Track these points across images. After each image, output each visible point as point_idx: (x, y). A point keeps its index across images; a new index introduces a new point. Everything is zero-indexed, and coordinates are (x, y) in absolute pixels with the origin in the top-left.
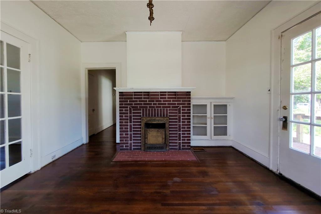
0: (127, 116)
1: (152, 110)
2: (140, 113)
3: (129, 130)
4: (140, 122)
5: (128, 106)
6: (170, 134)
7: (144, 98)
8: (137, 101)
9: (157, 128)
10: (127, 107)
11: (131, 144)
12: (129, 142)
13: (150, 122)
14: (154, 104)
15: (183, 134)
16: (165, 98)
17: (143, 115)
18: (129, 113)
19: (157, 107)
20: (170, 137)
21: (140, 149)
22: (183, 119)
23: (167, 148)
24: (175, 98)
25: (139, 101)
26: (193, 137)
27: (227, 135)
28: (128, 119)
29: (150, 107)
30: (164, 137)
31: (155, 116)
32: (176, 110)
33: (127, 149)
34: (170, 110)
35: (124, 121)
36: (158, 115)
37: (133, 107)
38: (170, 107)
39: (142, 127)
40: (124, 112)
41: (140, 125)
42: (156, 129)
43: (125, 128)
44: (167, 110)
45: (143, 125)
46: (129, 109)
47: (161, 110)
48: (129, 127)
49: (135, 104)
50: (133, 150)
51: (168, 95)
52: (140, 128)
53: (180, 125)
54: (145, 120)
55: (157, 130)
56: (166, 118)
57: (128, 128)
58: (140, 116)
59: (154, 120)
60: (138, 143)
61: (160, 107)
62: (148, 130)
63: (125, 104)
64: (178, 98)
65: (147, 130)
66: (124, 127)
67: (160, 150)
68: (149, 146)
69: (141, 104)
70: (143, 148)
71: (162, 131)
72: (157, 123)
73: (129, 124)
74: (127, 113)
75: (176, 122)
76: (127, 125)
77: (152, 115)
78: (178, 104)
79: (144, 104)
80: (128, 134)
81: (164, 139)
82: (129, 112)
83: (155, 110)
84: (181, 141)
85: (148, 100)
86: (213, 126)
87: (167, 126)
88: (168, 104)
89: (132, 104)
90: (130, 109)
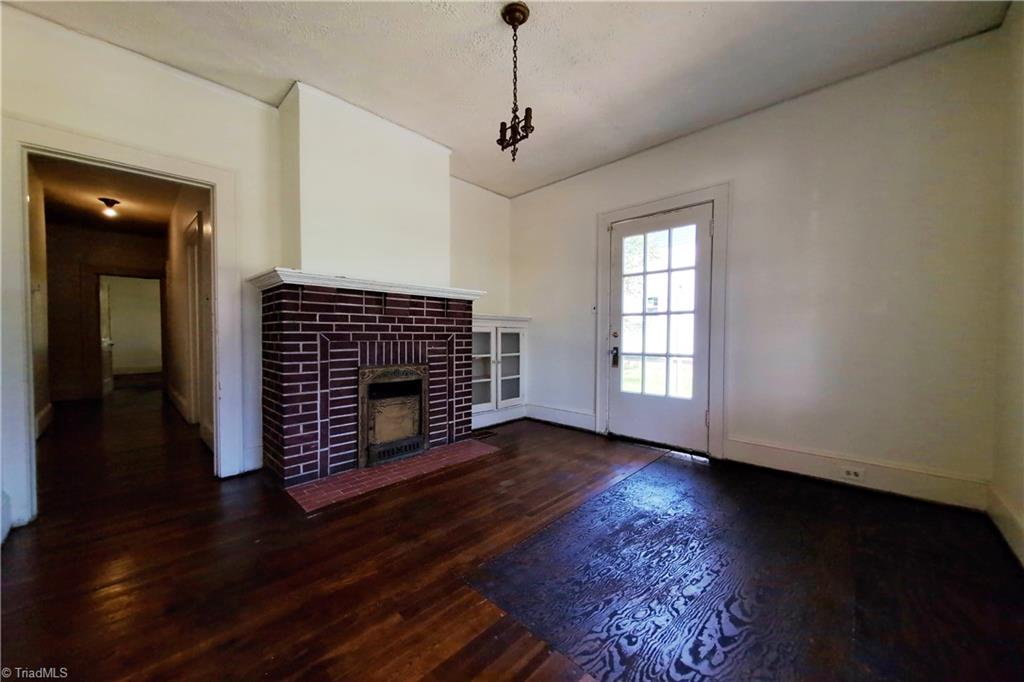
0: (314, 367)
1: (388, 344)
2: (354, 354)
3: (318, 411)
4: (356, 382)
5: (318, 333)
6: (432, 406)
7: (368, 310)
8: (345, 318)
9: (398, 396)
10: (313, 338)
11: (324, 455)
12: (319, 451)
13: (386, 381)
14: (395, 329)
15: (458, 402)
16: (421, 313)
17: (363, 360)
18: (319, 358)
19: (401, 337)
20: (431, 414)
21: (356, 465)
22: (458, 366)
23: (426, 446)
24: (442, 314)
25: (354, 319)
26: (475, 408)
27: (518, 396)
28: (315, 377)
29: (383, 337)
30: (417, 417)
31: (395, 361)
32: (442, 345)
33: (313, 476)
34: (430, 345)
35: (300, 384)
36: (403, 359)
37: (332, 337)
38: (430, 337)
39: (362, 398)
40: (301, 352)
41: (356, 391)
42: (396, 398)
43: (305, 408)
44: (424, 344)
45: (363, 390)
46: (318, 342)
47: (410, 344)
48: (318, 402)
49: (339, 328)
50: (332, 473)
51: (429, 305)
52: (355, 400)
53: (451, 383)
54: (369, 376)
55: (399, 400)
56: (423, 367)
57: (314, 407)
58: (354, 364)
59: (396, 374)
60: (348, 447)
61: (409, 337)
62: (378, 403)
63: (305, 327)
64: (449, 315)
65: (373, 405)
66: (300, 404)
67: (411, 454)
68: (382, 449)
69: (359, 328)
70: (362, 461)
71: (412, 401)
72: (403, 380)
73: (319, 392)
74: (314, 358)
75: (444, 374)
76: (314, 397)
77: (388, 360)
78: (448, 329)
79: (368, 328)
80: (314, 427)
81: (417, 424)
82: (318, 352)
83: (395, 344)
84: (455, 421)
85: (377, 316)
86: (500, 379)
87: (425, 386)
88: (428, 329)
89: (330, 328)
90: (324, 343)
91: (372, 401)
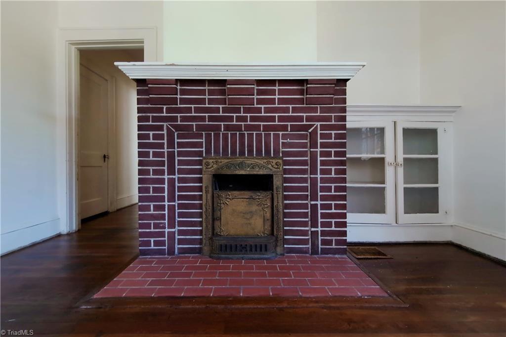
0: (161, 155)
1: (233, 136)
2: (200, 145)
3: (166, 194)
4: (200, 172)
5: (165, 124)
6: (287, 206)
7: (211, 101)
8: (189, 110)
9: (249, 190)
10: (161, 128)
11: (171, 236)
12: (167, 230)
13: (229, 172)
14: (239, 119)
15: (323, 207)
16: (272, 101)
17: (208, 151)
18: (166, 146)
19: (248, 128)
20: (286, 215)
21: (199, 251)
22: (323, 163)
23: (279, 250)
24: (301, 101)
25: (197, 110)
26: (351, 218)
27: (437, 212)
28: (162, 163)
29: (227, 128)
30: (268, 215)
31: (242, 153)
32: (303, 137)
33: (161, 252)
34: (284, 137)
35: (151, 168)
36: (250, 151)
37: (177, 128)
38: (285, 128)
39: (206, 188)
40: (151, 141)
41: (200, 180)
42: (246, 192)
43: (155, 190)
44: (277, 137)
45: (207, 178)
46: (165, 132)
47: (259, 136)
48: (166, 186)
49: (184, 119)
50: (179, 253)
51: (281, 92)
52: (200, 189)
53: (314, 182)
54: (214, 165)
55: (247, 194)
56: (274, 161)
57: (162, 190)
58: (200, 154)
59: (241, 165)
60: (194, 233)
61: (257, 128)
62: (223, 194)
63: (155, 119)
64: (310, 101)
65: (219, 196)
66: (151, 186)
67: (256, 256)
68: (223, 242)
69: (203, 119)
70: (206, 249)
71: (262, 196)
72: (247, 173)
73: (166, 177)
74: (161, 146)
75: (304, 172)
76: (162, 181)
77: (234, 152)
78: (309, 119)
79: (211, 119)
80: (162, 208)
81: (268, 224)
82: (165, 141)
83: (242, 136)
84: (319, 229)
85: (221, 106)
86: (401, 186)
87: (277, 182)
88: (281, 119)
89: (175, 119)
90: (170, 135)
91: (217, 192)
